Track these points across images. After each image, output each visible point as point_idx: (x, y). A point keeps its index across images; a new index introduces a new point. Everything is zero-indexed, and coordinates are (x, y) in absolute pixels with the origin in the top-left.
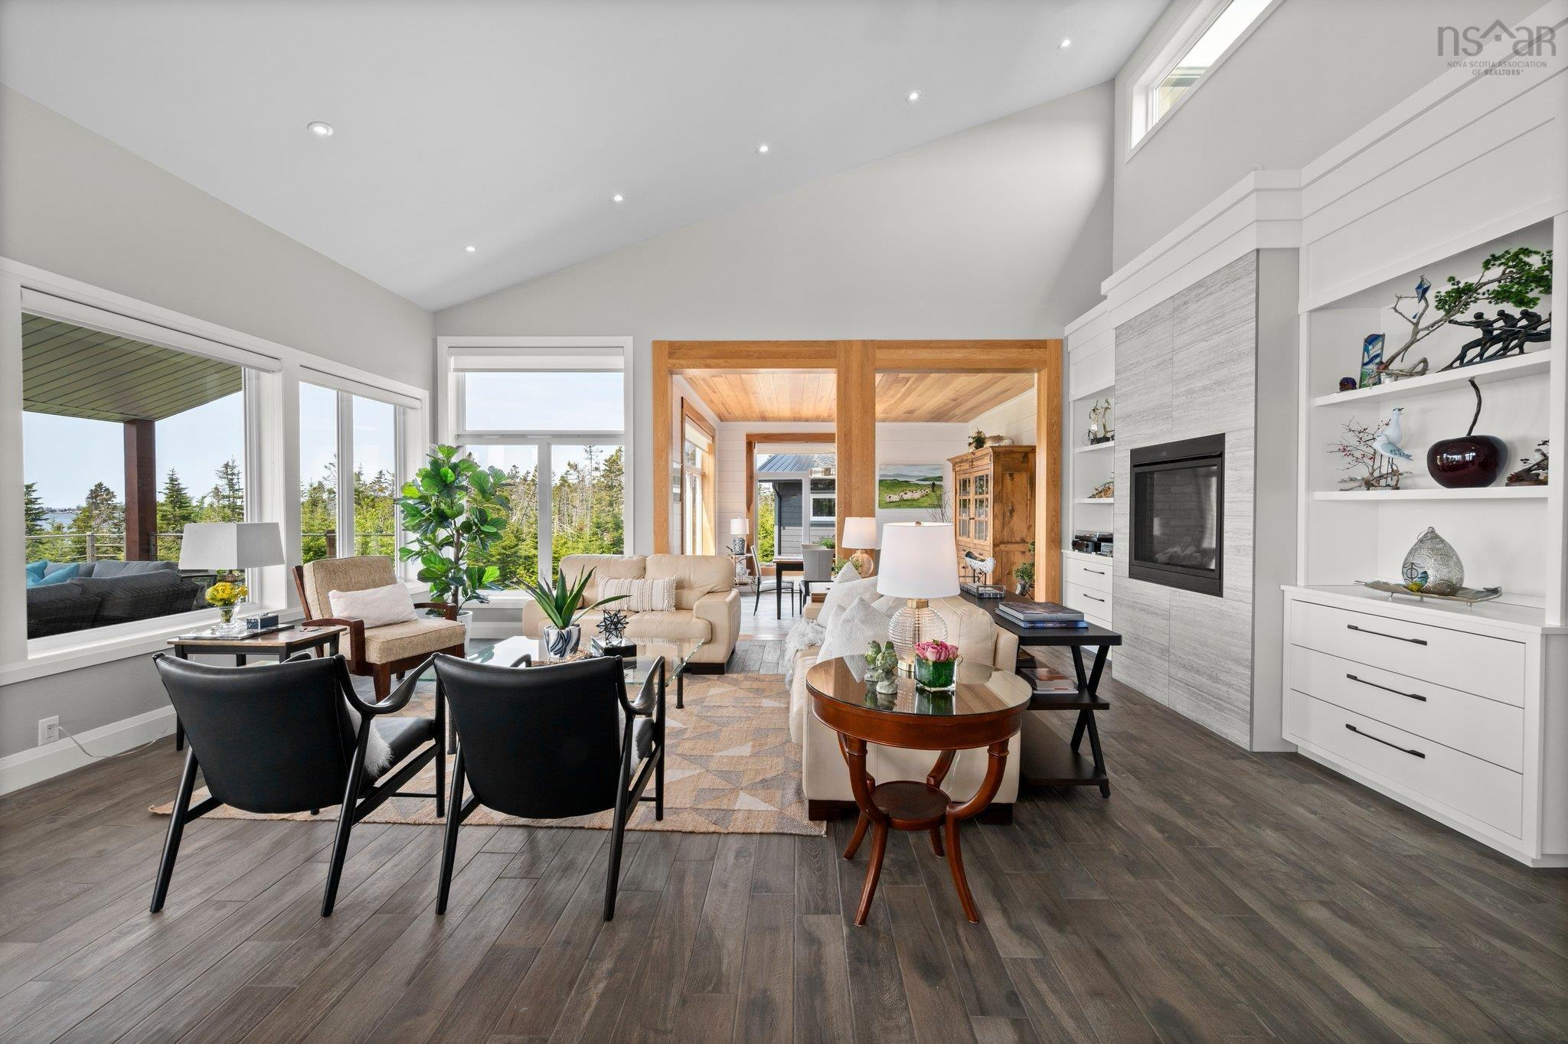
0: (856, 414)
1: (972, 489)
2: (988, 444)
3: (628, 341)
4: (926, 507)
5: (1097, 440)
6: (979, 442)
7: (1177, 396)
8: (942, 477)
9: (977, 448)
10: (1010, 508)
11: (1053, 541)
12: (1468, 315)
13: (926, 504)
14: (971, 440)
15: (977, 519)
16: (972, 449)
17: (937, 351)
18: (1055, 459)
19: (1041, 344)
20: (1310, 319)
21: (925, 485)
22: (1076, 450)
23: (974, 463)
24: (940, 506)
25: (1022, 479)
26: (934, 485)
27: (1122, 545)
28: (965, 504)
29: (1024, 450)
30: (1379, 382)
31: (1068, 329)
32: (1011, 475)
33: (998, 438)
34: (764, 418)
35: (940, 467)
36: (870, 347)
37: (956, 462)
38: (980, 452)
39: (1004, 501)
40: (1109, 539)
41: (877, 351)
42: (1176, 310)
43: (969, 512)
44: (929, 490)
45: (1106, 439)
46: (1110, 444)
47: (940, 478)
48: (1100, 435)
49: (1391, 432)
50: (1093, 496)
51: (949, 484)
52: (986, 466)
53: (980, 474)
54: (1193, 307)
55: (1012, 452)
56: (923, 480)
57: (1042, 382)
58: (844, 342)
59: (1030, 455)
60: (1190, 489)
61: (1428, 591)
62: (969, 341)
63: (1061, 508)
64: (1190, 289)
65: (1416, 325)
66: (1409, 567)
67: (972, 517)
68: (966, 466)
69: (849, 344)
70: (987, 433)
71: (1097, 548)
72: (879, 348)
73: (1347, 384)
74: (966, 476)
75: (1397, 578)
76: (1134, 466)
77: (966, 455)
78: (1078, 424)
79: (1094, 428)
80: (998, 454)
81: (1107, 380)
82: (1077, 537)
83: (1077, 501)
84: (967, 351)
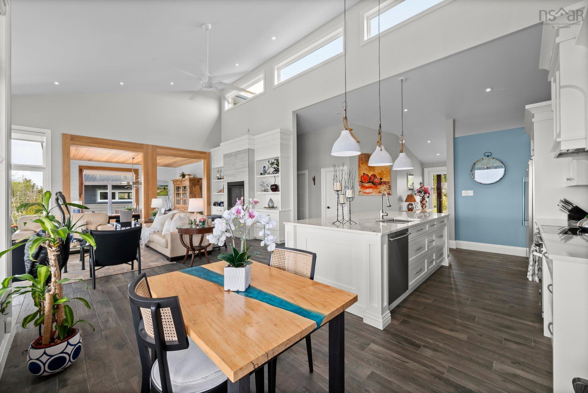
0: (150, 167)
1: (181, 190)
2: (187, 177)
3: (49, 132)
4: (162, 196)
5: (219, 179)
6: (183, 176)
7: (236, 172)
8: (167, 185)
9: (183, 178)
10: (194, 195)
11: (208, 204)
12: (273, 166)
13: (162, 194)
14: (181, 175)
15: (183, 199)
16: (181, 178)
17: (176, 151)
18: (209, 183)
19: (205, 153)
20: (256, 162)
21: (162, 188)
22: (214, 181)
23: (182, 182)
24: (167, 195)
25: (197, 187)
26: (164, 188)
27: (226, 204)
28: (178, 194)
29: (198, 179)
30: (265, 175)
31: (212, 150)
32: (195, 186)
33: (189, 175)
34: (90, 160)
35: (167, 182)
36: (155, 147)
37: (174, 181)
38: (184, 179)
39: (193, 194)
40: (223, 203)
41: (157, 149)
42: (235, 155)
43: (180, 197)
44: (163, 190)
45: (221, 179)
46: (222, 180)
47: (167, 186)
48: (219, 178)
49: (267, 182)
50: (218, 192)
51: (171, 188)
52: (187, 183)
53: (184, 185)
54: (238, 155)
55: (195, 179)
56: (160, 186)
57: (205, 163)
58: (146, 145)
59: (200, 181)
60: (239, 191)
61: (270, 208)
62: (186, 150)
63: (210, 195)
64: (238, 151)
65: (268, 167)
66: (269, 204)
67: (181, 198)
68: (179, 183)
69: (148, 146)
70: (186, 173)
71: (219, 205)
72: (158, 148)
73: (261, 174)
74: (179, 186)
75: (267, 206)
76: (228, 186)
77: (179, 179)
78: (214, 175)
79: (218, 175)
80: (191, 180)
81: (222, 165)
82: (214, 203)
83: (214, 194)
84: (185, 152)
